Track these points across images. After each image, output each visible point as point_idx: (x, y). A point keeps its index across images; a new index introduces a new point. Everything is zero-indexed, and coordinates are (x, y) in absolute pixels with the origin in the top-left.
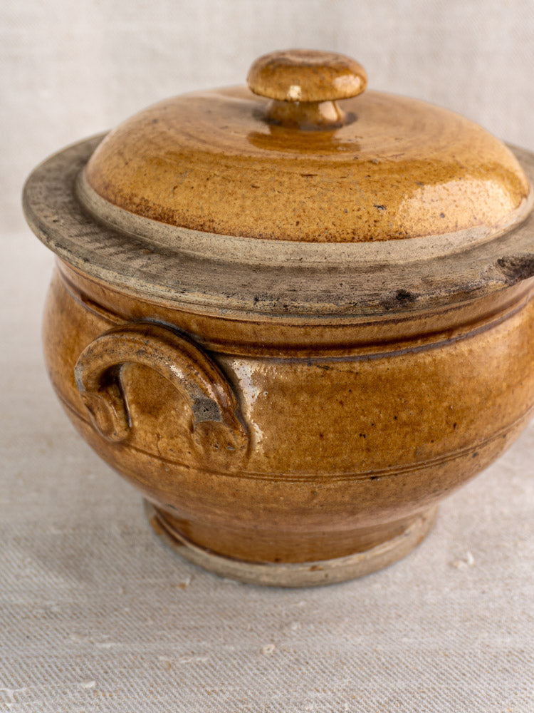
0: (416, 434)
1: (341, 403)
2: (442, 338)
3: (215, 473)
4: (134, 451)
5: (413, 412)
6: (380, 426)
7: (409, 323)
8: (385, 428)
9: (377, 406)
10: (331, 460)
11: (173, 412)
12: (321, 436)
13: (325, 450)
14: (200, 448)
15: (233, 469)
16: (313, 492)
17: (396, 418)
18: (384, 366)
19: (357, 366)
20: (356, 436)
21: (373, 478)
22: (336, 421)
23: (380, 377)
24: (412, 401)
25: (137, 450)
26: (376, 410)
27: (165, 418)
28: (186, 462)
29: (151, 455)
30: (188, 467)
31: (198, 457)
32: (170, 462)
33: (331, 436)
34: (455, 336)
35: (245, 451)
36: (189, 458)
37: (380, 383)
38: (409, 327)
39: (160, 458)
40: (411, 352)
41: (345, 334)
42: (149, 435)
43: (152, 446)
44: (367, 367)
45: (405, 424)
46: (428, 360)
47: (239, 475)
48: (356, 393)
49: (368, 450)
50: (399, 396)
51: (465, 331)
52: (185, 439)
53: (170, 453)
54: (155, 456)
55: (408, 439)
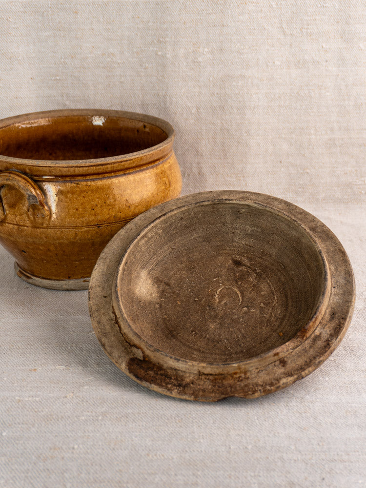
0: (114, 209)
1: (84, 197)
2: (122, 173)
3: (38, 228)
4: (7, 224)
5: (112, 200)
6: (99, 206)
7: (107, 166)
8: (101, 206)
9: (98, 198)
10: (81, 219)
11: (21, 205)
12: (77, 210)
13: (79, 215)
14: (32, 217)
15: (45, 225)
16: (76, 234)
17: (105, 203)
18: (99, 183)
19: (89, 183)
20: (90, 209)
21: (98, 227)
22: (82, 204)
23: (98, 187)
24: (111, 197)
25: (8, 223)
26: (97, 200)
27: (18, 208)
28: (27, 225)
29: (14, 224)
30: (28, 227)
31: (32, 222)
32: (21, 226)
33: (81, 210)
34: (127, 172)
35: (49, 217)
36: (28, 223)
37: (98, 189)
38: (107, 168)
39: (17, 225)
40: (109, 178)
41: (83, 170)
42: (13, 216)
43: (14, 220)
44: (93, 183)
45: (109, 205)
46: (117, 181)
47: (47, 227)
48: (89, 193)
49: (95, 215)
50: (106, 194)
51: (131, 171)
52: (26, 215)
53: (21, 221)
54: (15, 225)
55: (111, 211)
